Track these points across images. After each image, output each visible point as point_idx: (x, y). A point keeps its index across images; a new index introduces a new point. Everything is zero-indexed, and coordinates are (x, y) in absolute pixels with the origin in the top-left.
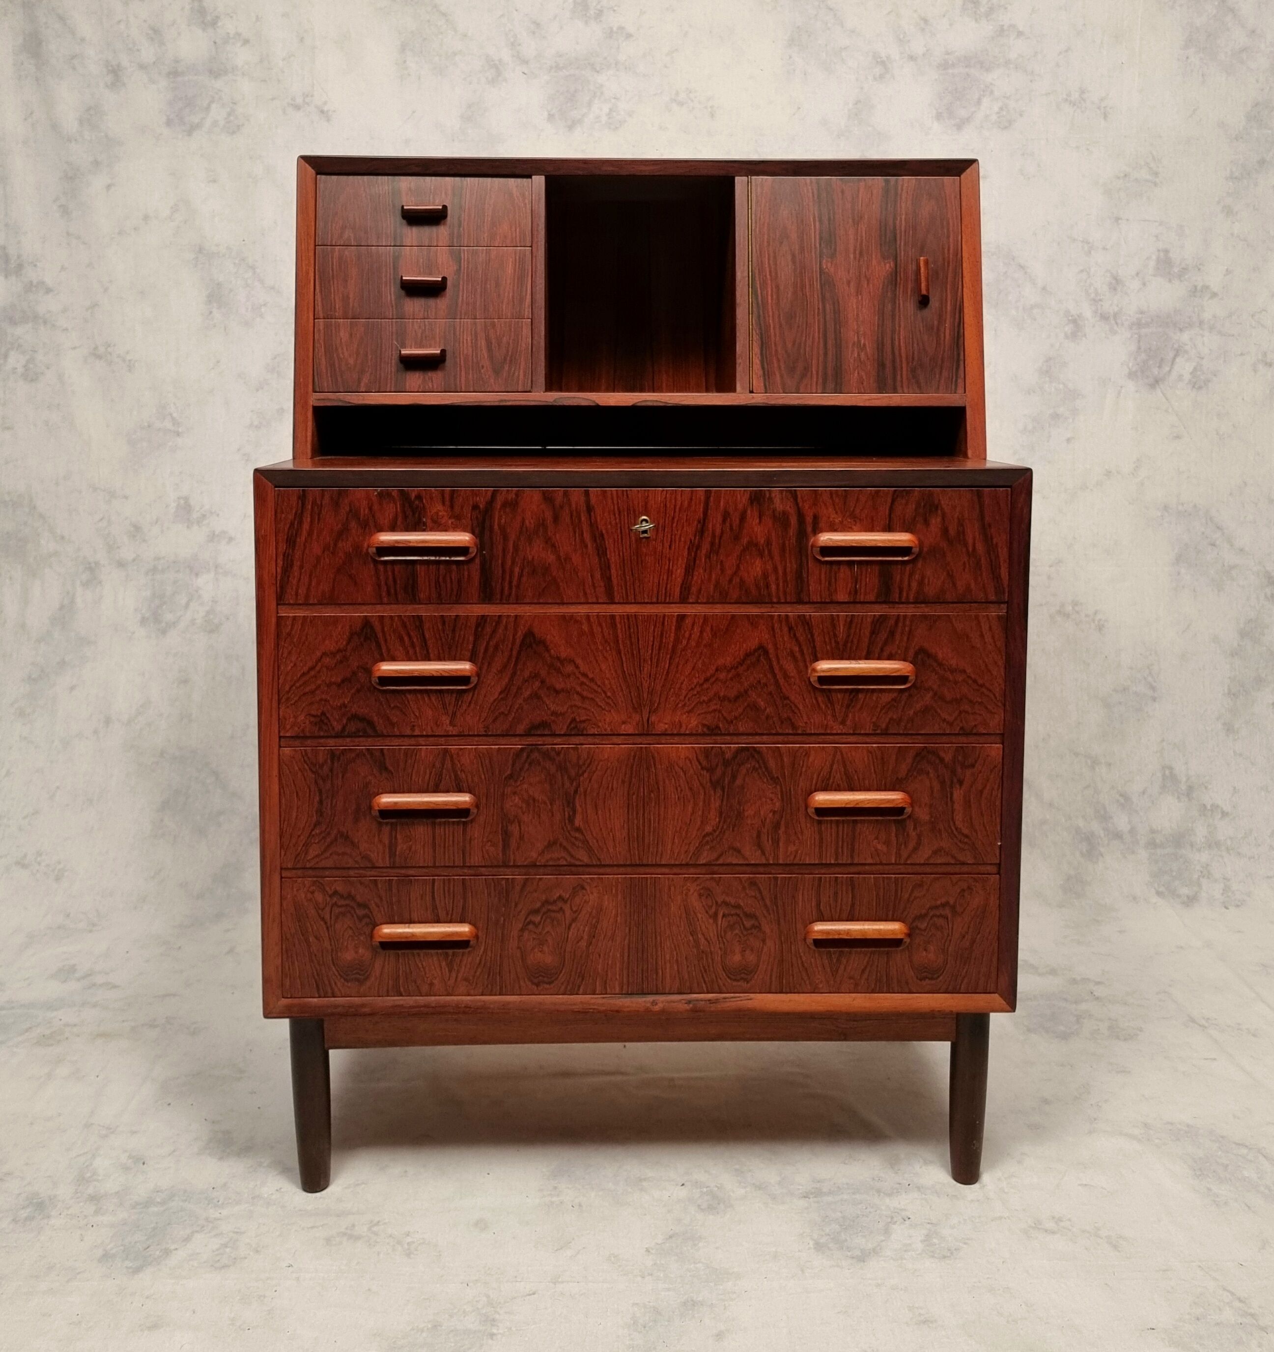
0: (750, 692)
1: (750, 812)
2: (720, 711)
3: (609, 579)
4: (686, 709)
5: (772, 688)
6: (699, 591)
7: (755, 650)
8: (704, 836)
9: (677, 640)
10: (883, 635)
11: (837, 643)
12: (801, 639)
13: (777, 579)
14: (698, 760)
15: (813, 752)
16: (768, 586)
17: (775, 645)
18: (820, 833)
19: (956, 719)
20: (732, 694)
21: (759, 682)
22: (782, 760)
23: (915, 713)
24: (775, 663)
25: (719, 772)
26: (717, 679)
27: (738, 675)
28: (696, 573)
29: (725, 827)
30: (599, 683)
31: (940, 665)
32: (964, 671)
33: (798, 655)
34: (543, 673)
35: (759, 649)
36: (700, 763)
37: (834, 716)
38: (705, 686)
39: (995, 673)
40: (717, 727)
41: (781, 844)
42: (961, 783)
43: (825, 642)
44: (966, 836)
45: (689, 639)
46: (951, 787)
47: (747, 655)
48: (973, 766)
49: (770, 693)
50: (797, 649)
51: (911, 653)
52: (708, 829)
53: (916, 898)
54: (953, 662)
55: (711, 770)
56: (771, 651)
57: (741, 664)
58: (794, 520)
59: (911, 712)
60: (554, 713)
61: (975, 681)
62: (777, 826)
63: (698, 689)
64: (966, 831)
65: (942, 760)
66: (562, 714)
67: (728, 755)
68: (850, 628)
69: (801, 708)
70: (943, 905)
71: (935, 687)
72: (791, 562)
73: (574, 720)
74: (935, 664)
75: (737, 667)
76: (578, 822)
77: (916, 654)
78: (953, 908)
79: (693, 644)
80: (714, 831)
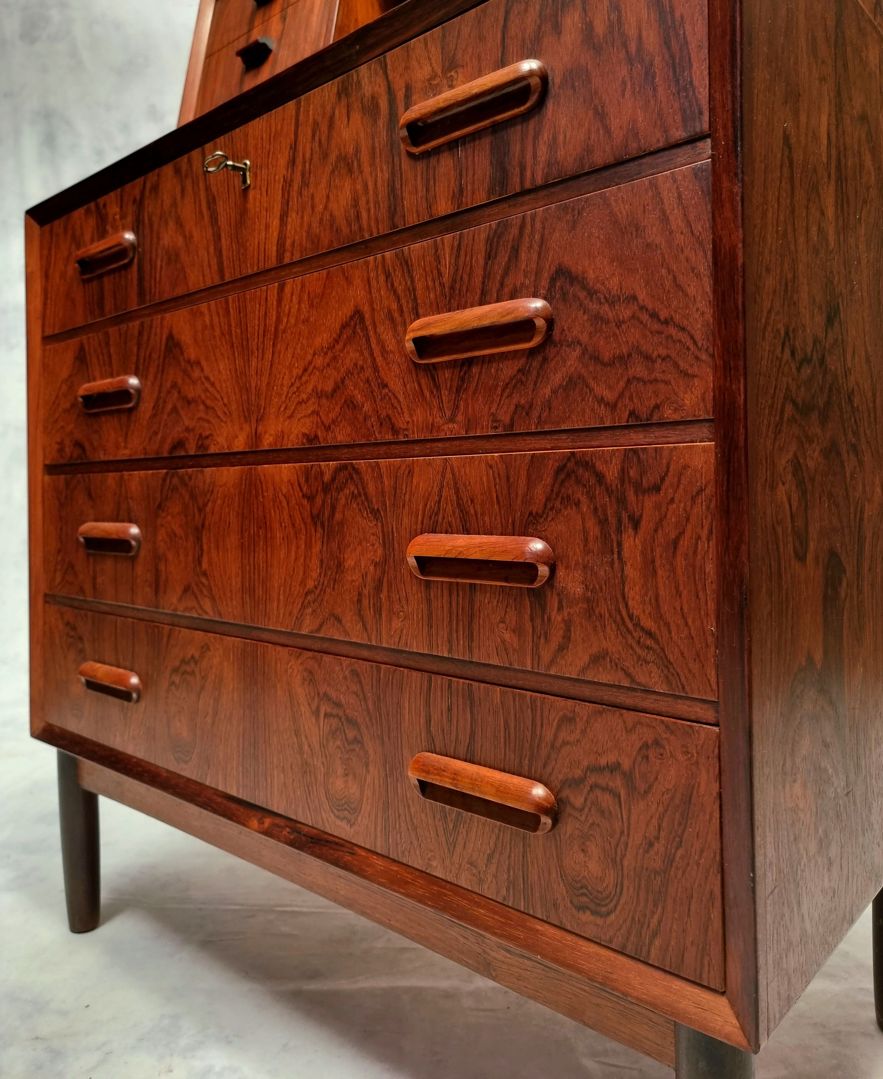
0: (347, 381)
1: (350, 563)
2: (318, 414)
3: (220, 252)
4: (288, 412)
5: (369, 372)
6: (293, 244)
7: (351, 318)
8: (306, 594)
9: (279, 320)
10: (503, 258)
11: (442, 285)
12: (400, 289)
13: (368, 202)
14: (299, 485)
15: (417, 469)
16: (358, 217)
17: (371, 303)
18: (429, 601)
19: (621, 395)
20: (329, 387)
21: (356, 364)
22: (382, 482)
23: (554, 392)
24: (371, 334)
25: (319, 500)
26: (314, 367)
27: (335, 358)
28: (290, 219)
29: (326, 582)
30: (218, 388)
31: (591, 293)
32: (634, 298)
33: (396, 315)
34: (180, 381)
35: (354, 316)
36: (301, 490)
37: (441, 409)
38: (304, 379)
39: (691, 291)
40: (316, 437)
41: (383, 616)
42: (636, 523)
43: (428, 286)
44: (649, 634)
45: (289, 315)
46: (619, 531)
47: (344, 326)
48: (657, 488)
49: (368, 381)
50: (394, 306)
51: (544, 283)
52: (310, 584)
53: (565, 743)
54: (613, 284)
55: (311, 498)
56: (367, 316)
57: (337, 341)
58: (383, 104)
59: (547, 391)
60: (187, 430)
61: (654, 315)
62: (378, 588)
63: (298, 384)
64: (648, 623)
65: (600, 477)
66: (193, 430)
67: (327, 477)
68: (458, 256)
69: (401, 398)
70: (614, 768)
71: (584, 338)
72: (382, 170)
73: (201, 435)
74: (582, 295)
75: (334, 346)
76: (205, 565)
77: (553, 280)
78: (628, 777)
79: (293, 321)
80: (316, 587)
